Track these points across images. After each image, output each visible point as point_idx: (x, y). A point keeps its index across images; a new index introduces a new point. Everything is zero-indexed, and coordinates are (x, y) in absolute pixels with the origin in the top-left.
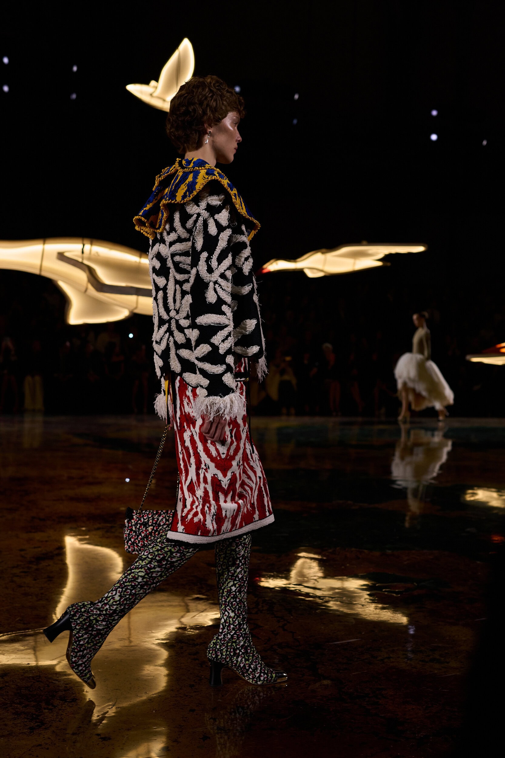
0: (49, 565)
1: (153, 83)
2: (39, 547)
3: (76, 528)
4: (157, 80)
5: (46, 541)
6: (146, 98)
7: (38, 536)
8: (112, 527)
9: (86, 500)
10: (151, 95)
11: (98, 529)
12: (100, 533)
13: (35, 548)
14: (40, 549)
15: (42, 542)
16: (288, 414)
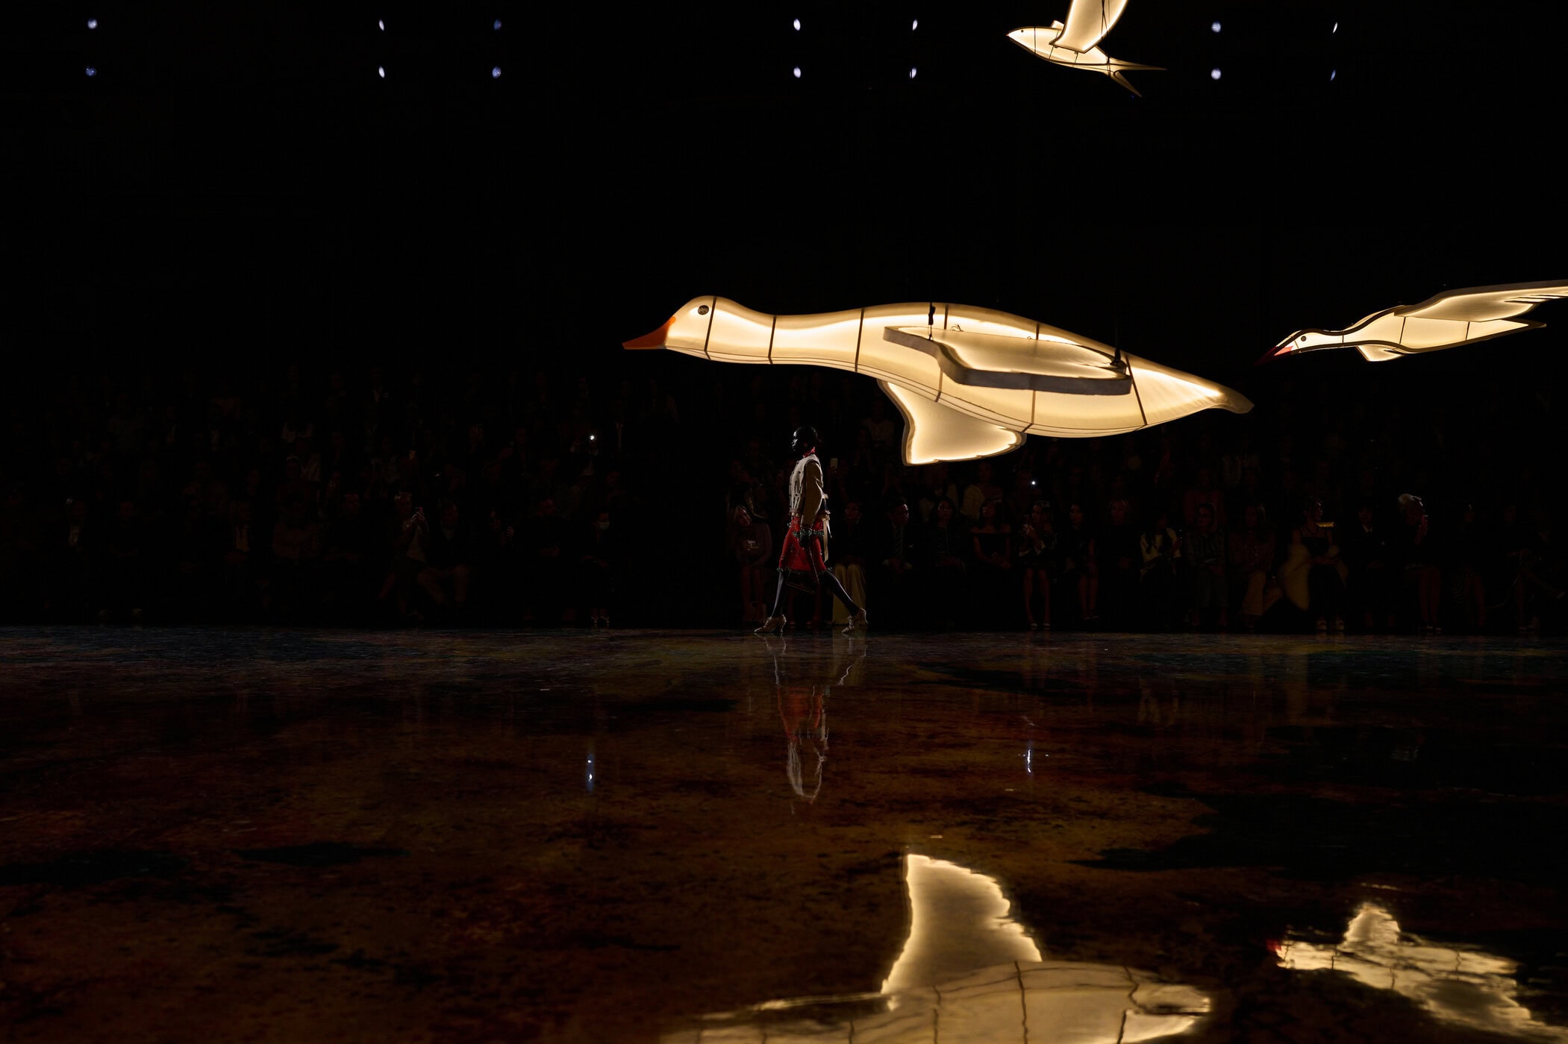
0: (872, 884)
1: (1056, 24)
2: (855, 852)
3: (921, 822)
4: (1063, 19)
5: (867, 842)
6: (1044, 51)
7: (853, 832)
8: (989, 822)
9: (940, 773)
10: (1052, 43)
11: (963, 824)
12: (967, 830)
13: (846, 852)
14: (855, 855)
15: (860, 842)
16: (1332, 631)
